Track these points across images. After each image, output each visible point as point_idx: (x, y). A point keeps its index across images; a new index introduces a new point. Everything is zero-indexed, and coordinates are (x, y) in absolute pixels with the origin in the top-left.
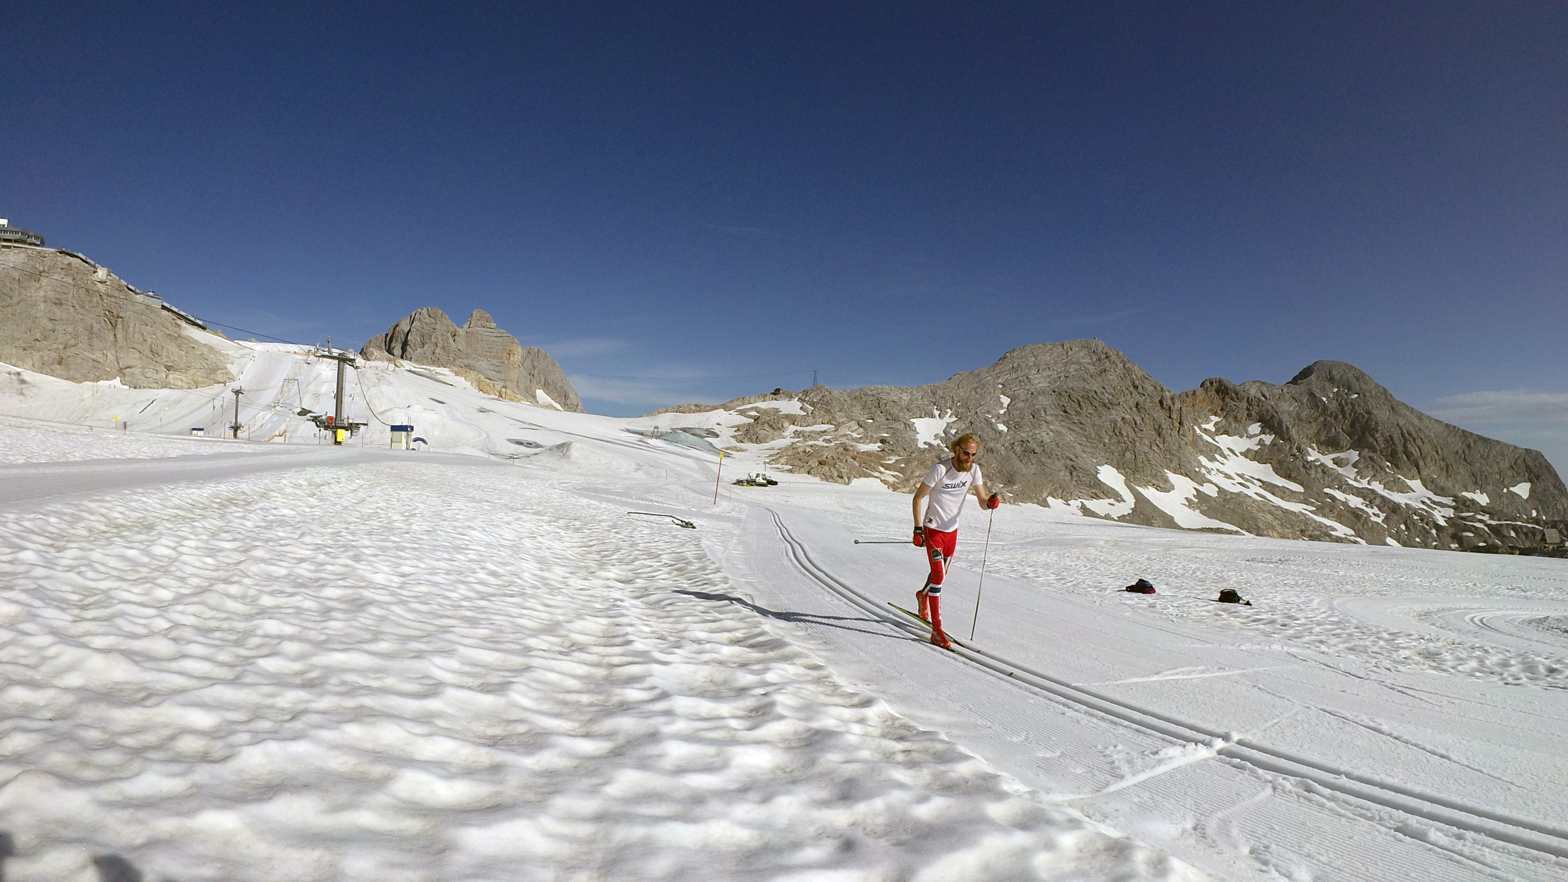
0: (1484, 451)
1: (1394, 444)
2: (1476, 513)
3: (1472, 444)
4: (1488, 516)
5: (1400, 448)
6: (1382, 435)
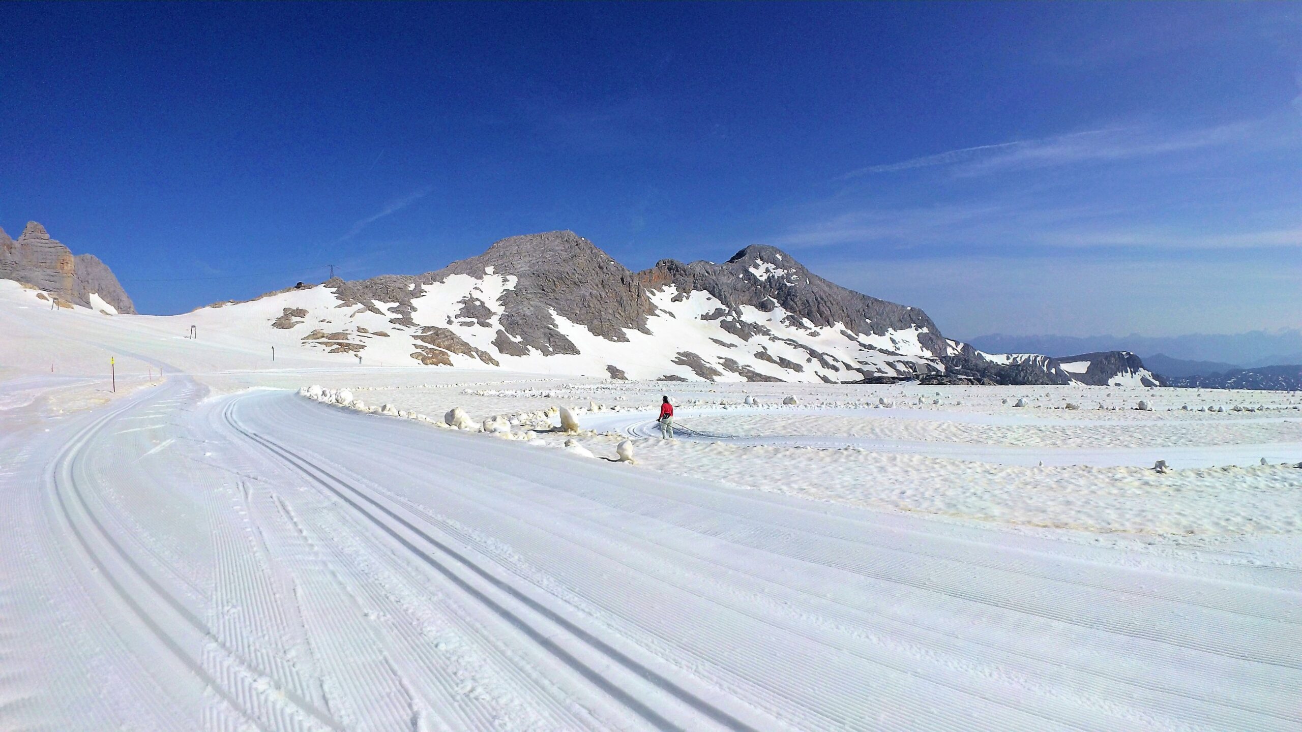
1: (809, 306)
3: (870, 304)
5: (814, 309)
6: (800, 299)
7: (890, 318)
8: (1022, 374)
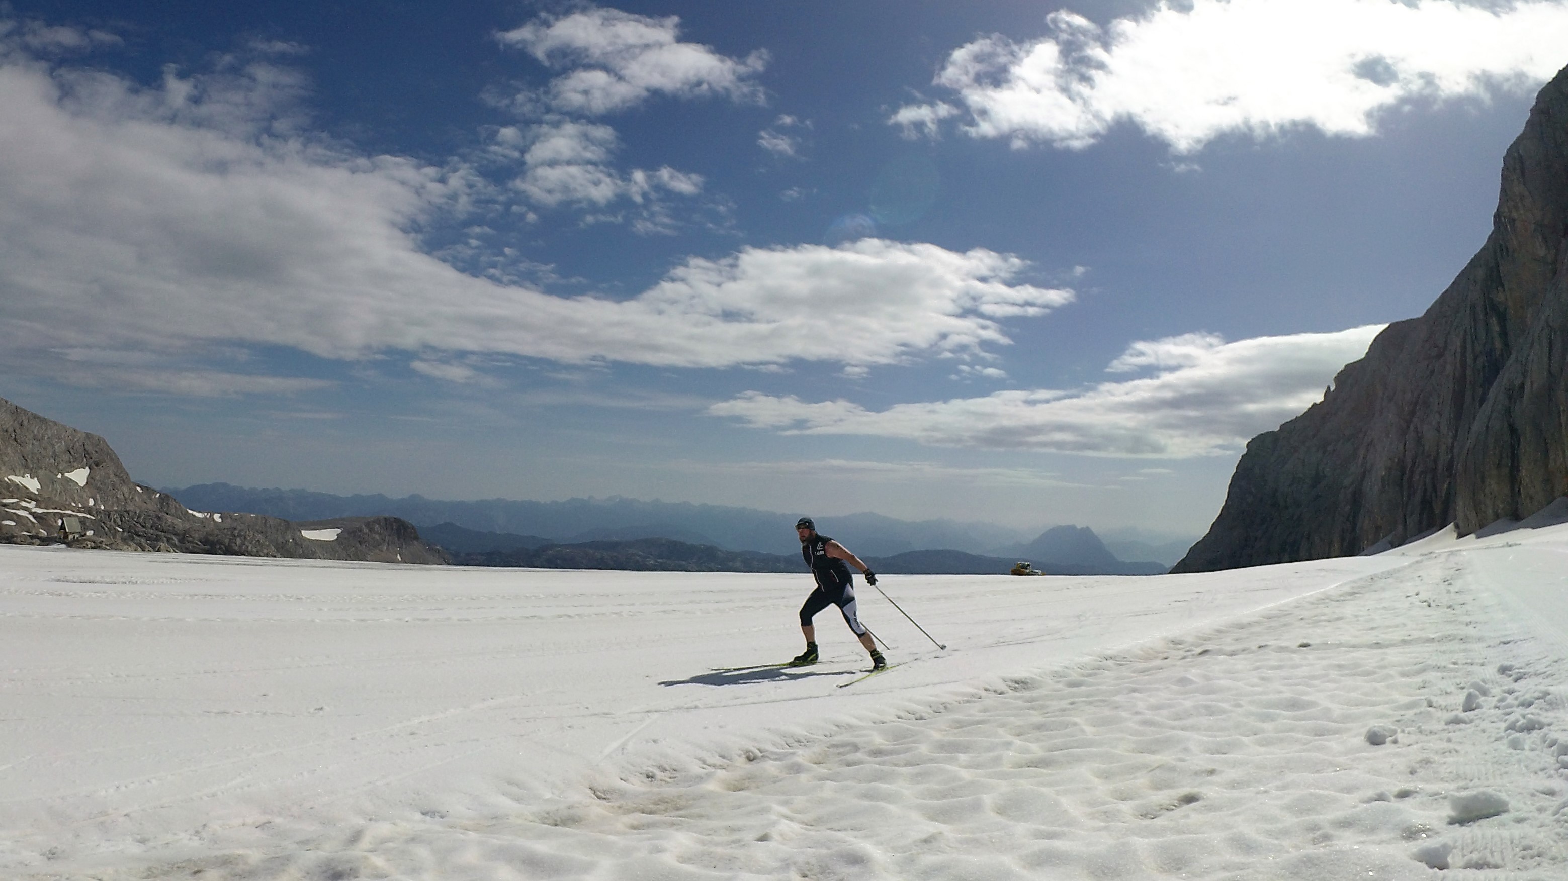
0: (38, 432)
2: (21, 499)
3: (25, 423)
4: (34, 503)
7: (53, 446)
8: (238, 541)
